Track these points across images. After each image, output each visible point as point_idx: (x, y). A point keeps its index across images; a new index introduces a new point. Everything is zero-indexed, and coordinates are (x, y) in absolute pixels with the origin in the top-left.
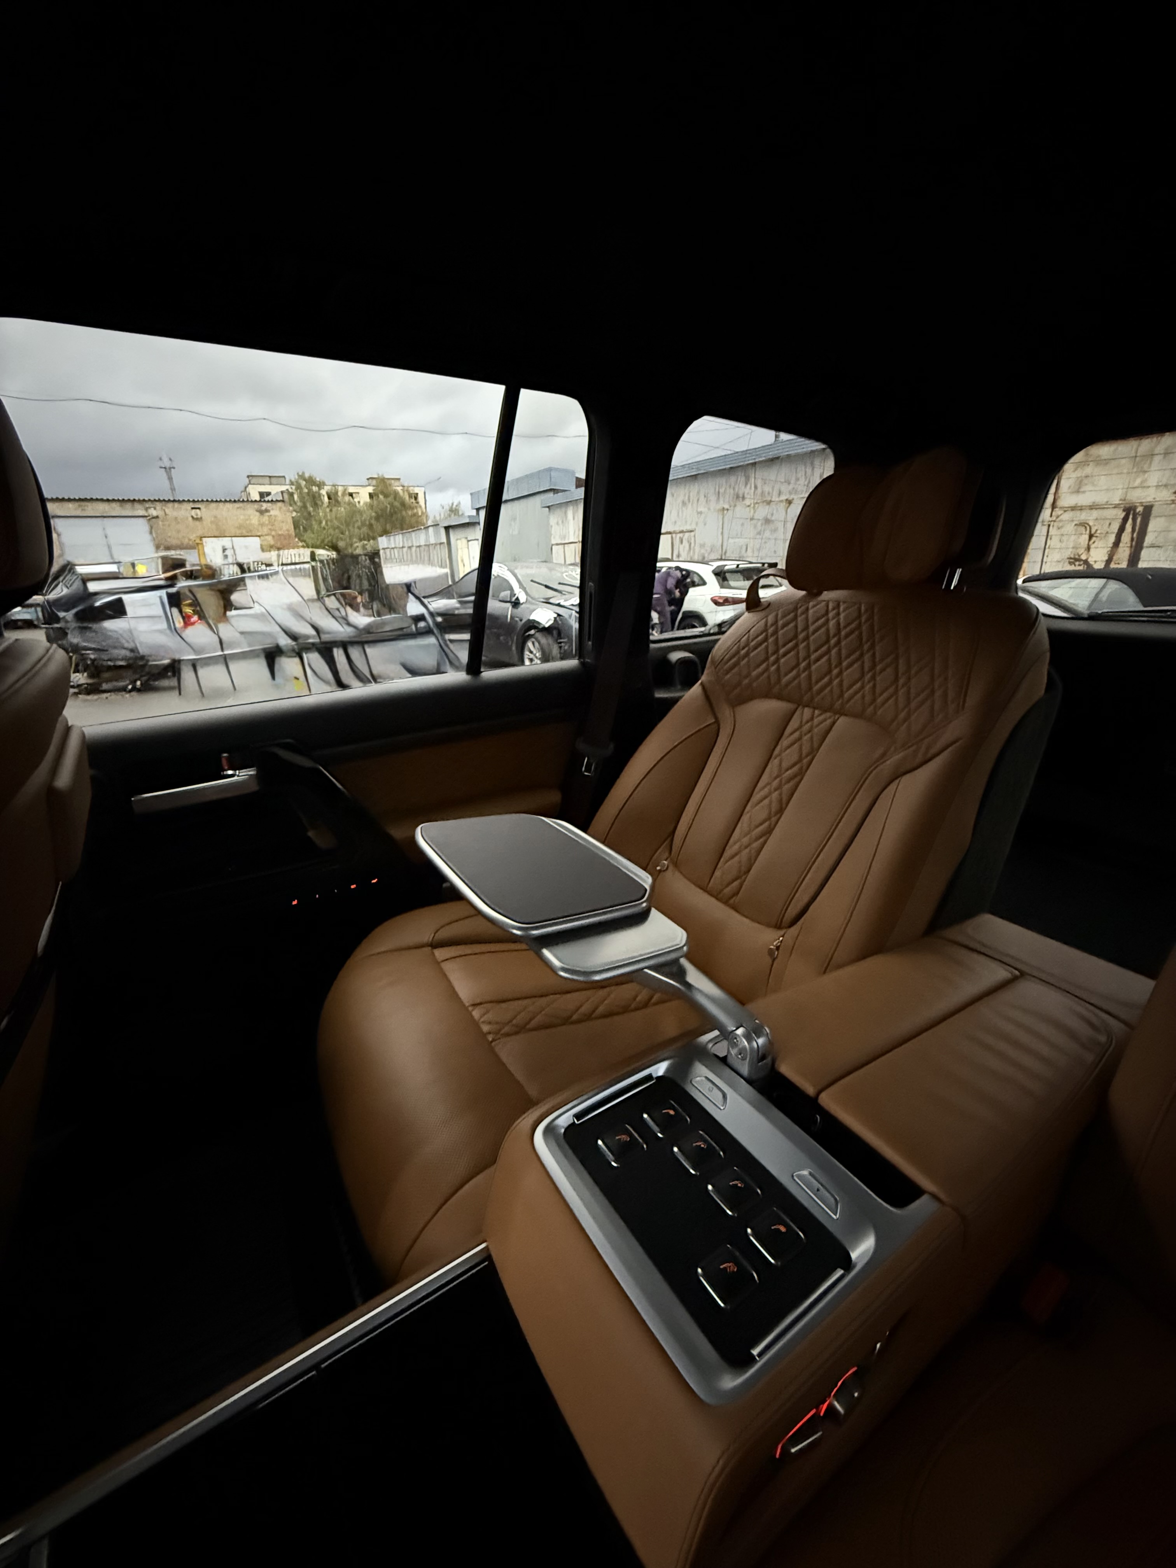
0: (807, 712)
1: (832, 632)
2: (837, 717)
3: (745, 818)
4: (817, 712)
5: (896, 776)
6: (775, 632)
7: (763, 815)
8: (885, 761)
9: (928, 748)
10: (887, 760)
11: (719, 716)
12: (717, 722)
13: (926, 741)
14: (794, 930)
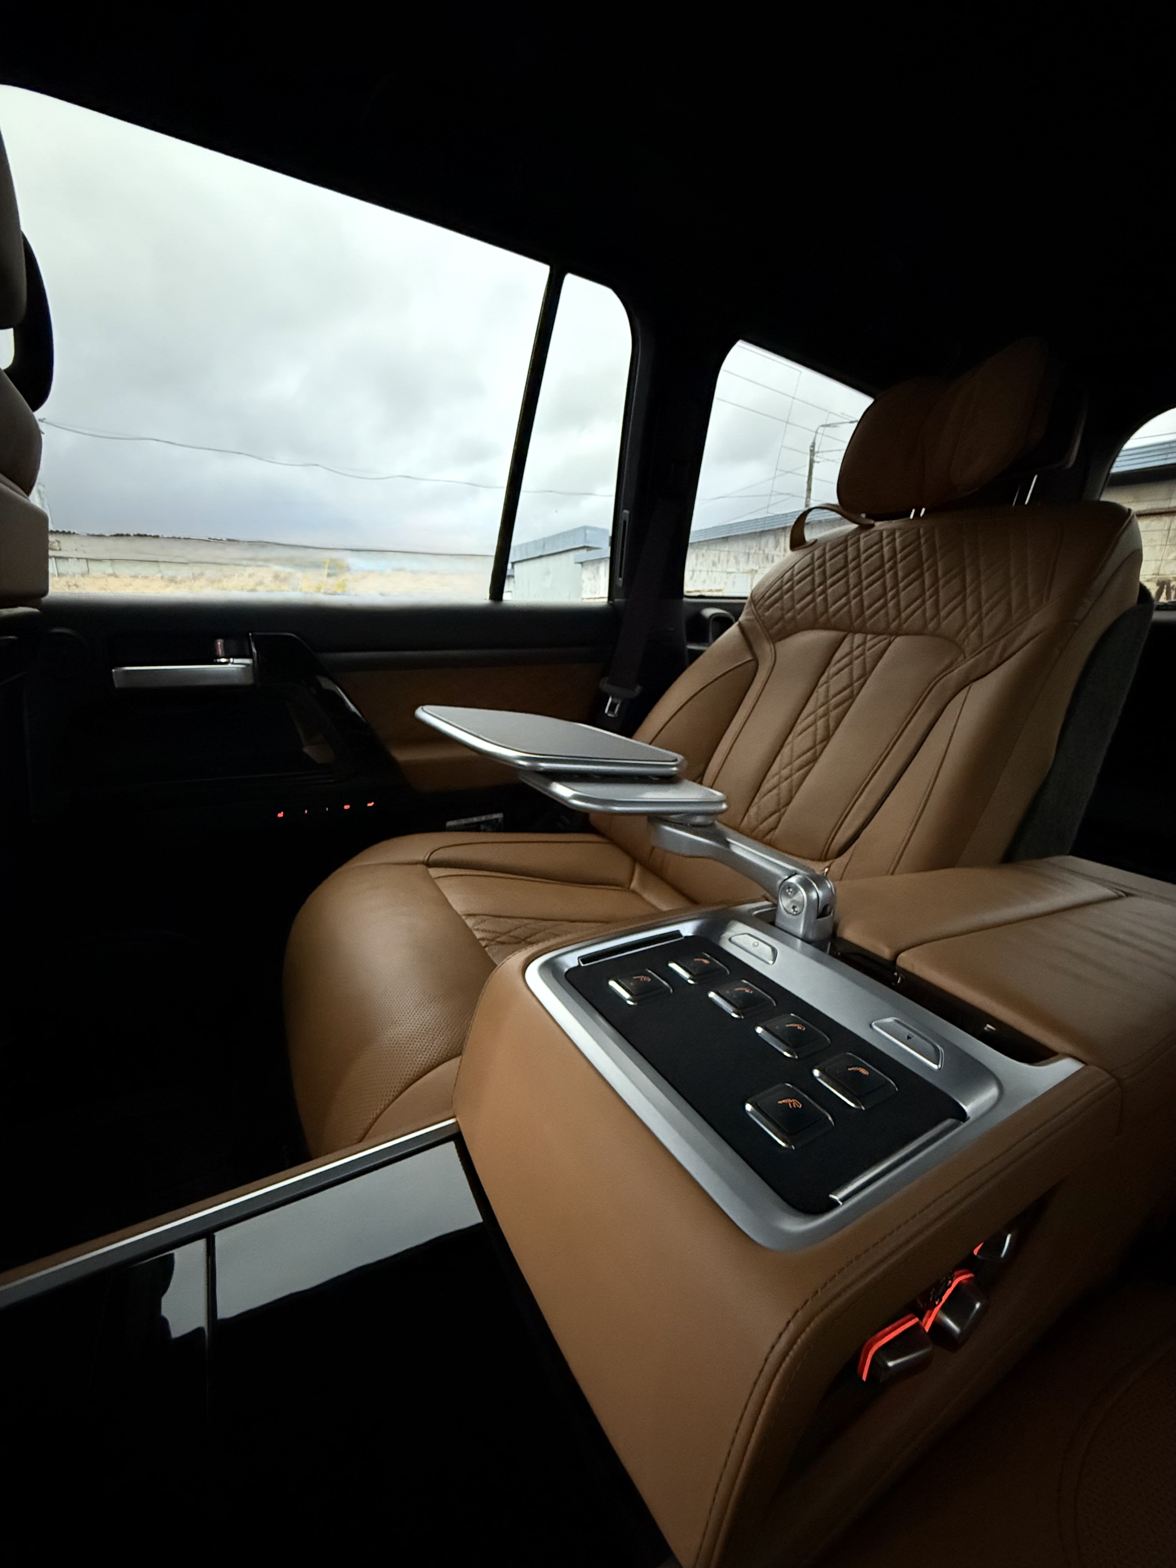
0: (858, 638)
1: (886, 557)
2: (893, 638)
3: (786, 750)
4: (869, 637)
5: (966, 683)
6: (823, 564)
7: (808, 743)
8: (953, 671)
9: (1005, 649)
10: (955, 669)
11: (758, 652)
12: (756, 660)
13: (1002, 643)
14: (844, 858)
